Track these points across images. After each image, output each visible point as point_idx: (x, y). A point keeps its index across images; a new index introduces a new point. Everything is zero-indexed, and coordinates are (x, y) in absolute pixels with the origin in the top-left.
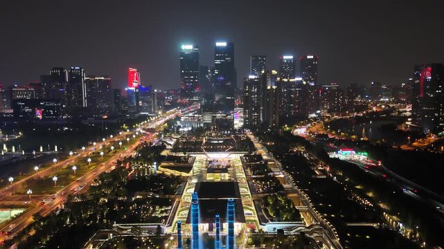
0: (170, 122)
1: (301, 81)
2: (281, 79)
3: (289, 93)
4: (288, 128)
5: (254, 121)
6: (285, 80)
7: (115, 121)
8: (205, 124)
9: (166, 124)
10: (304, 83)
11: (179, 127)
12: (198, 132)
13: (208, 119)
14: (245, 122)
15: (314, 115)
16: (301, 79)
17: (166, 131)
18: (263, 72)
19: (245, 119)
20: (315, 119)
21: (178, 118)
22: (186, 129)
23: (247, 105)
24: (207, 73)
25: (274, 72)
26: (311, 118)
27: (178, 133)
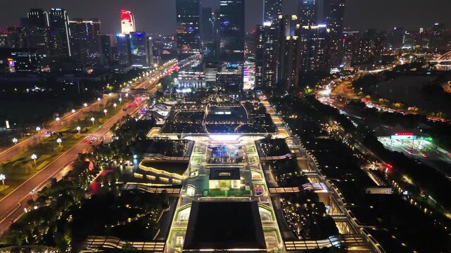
0: (165, 81)
1: (325, 29)
2: (301, 26)
3: (310, 43)
4: (309, 90)
5: (268, 80)
6: (307, 27)
7: (98, 79)
8: (208, 83)
9: (160, 85)
10: (328, 30)
11: (176, 87)
12: (198, 96)
13: (211, 76)
14: (257, 82)
15: (336, 70)
16: (325, 26)
17: (159, 94)
18: (281, 17)
19: (257, 78)
20: (338, 74)
21: (175, 74)
22: (184, 91)
23: (260, 60)
24: (211, 16)
25: (294, 17)
26: (334, 74)
27: (174, 97)
